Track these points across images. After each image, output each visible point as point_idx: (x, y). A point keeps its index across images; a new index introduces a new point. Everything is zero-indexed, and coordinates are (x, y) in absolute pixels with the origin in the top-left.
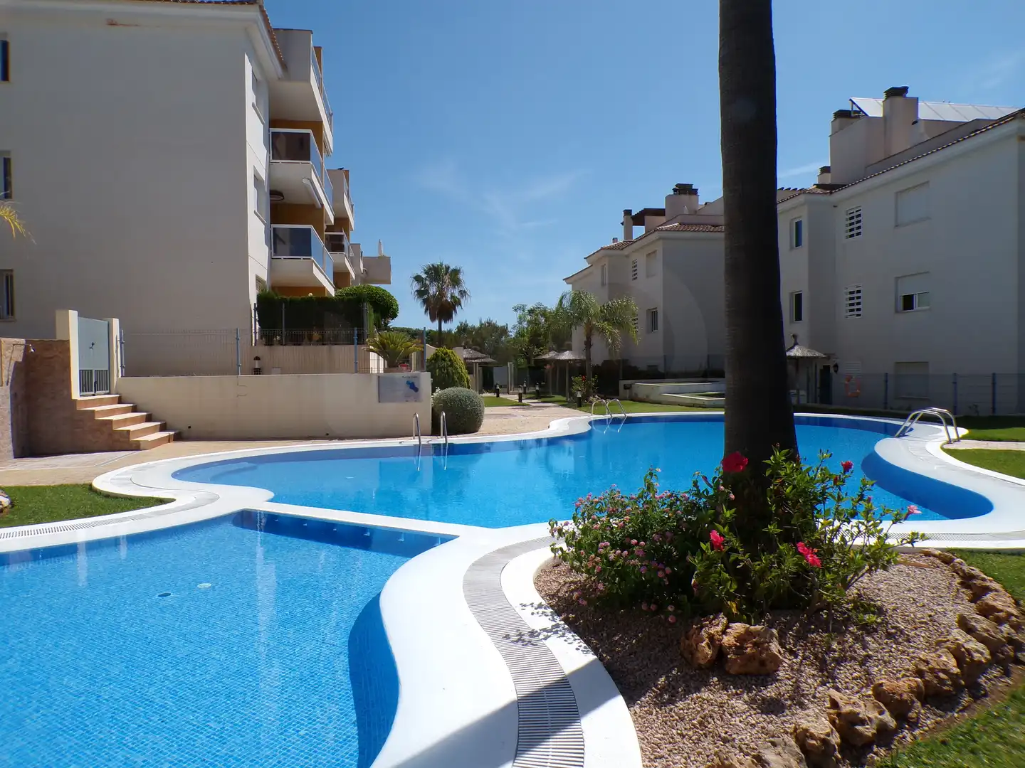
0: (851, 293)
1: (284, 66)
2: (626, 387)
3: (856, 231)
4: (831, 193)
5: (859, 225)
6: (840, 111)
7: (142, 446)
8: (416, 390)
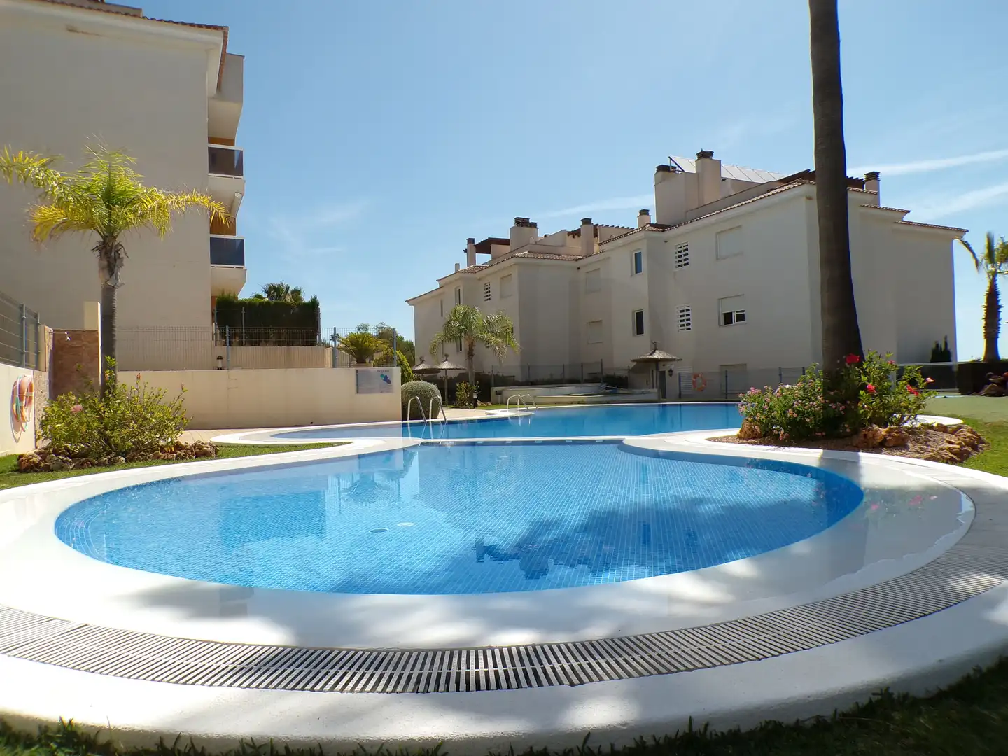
0: (681, 311)
1: (219, 85)
2: (499, 393)
3: (683, 263)
4: (663, 231)
5: (686, 257)
8: (389, 382)
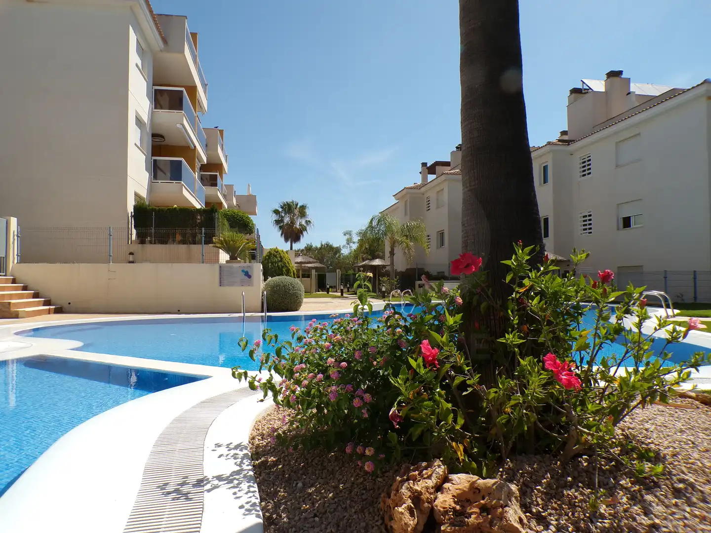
0: (584, 217)
1: (165, 41)
2: (420, 286)
3: (587, 172)
4: (569, 145)
5: (589, 167)
6: (574, 88)
7: (20, 316)
8: (249, 277)
